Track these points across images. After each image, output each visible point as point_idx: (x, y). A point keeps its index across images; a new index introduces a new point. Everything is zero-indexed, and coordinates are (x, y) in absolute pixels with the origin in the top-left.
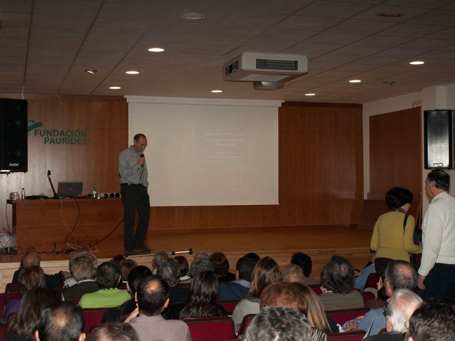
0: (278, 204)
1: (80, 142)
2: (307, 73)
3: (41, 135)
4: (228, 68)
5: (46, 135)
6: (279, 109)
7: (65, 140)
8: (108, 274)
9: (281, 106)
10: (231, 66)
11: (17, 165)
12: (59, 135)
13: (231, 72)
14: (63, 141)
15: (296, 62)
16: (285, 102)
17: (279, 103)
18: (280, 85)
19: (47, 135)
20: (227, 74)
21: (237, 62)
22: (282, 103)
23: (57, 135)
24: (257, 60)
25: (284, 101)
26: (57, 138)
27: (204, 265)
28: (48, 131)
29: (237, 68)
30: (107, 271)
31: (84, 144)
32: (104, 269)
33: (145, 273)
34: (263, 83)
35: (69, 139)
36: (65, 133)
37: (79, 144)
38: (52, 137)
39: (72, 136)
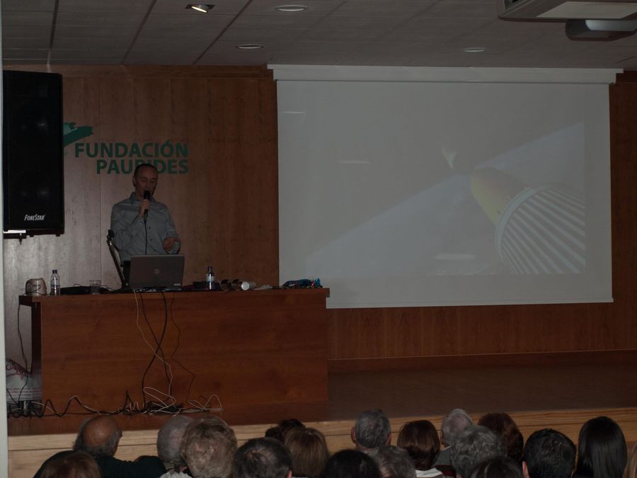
0: (612, 300)
1: (173, 169)
3: (90, 155)
5: (99, 154)
8: (266, 466)
11: (42, 218)
12: (128, 155)
16: (624, 71)
19: (103, 156)
20: (507, 4)
22: (618, 76)
25: (621, 71)
26: (123, 161)
27: (484, 444)
28: (103, 145)
30: (263, 459)
31: (180, 172)
32: (255, 455)
33: (361, 470)
34: (590, 24)
35: (149, 162)
36: (141, 150)
37: (170, 172)
38: (114, 158)
39: (157, 156)
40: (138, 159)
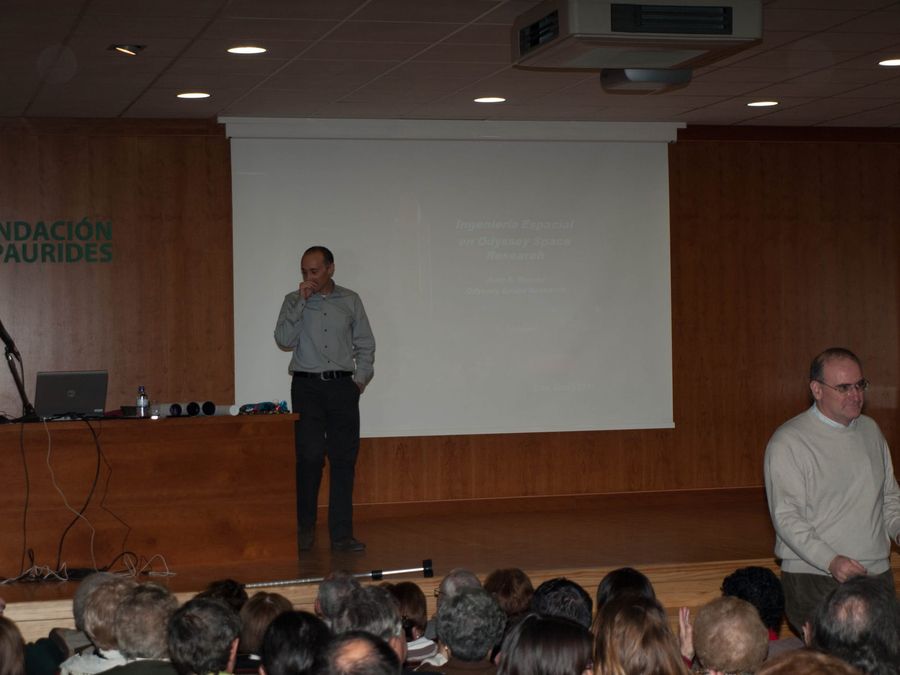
0: (672, 425)
1: (93, 257)
2: (758, 42)
4: (528, 32)
6: (671, 146)
7: (48, 249)
9: (674, 138)
10: (535, 27)
12: (32, 236)
13: (535, 43)
14: (44, 254)
15: (727, 11)
16: (688, 126)
17: (669, 131)
18: (678, 79)
20: (523, 50)
21: (554, 14)
22: (680, 131)
23: (28, 235)
24: (612, 5)
25: (683, 125)
26: (25, 246)
29: (556, 32)
31: (103, 260)
34: (629, 73)
35: (60, 246)
36: (49, 231)
37: (88, 260)
38: (12, 242)
39: (70, 238)
40: (46, 242)
